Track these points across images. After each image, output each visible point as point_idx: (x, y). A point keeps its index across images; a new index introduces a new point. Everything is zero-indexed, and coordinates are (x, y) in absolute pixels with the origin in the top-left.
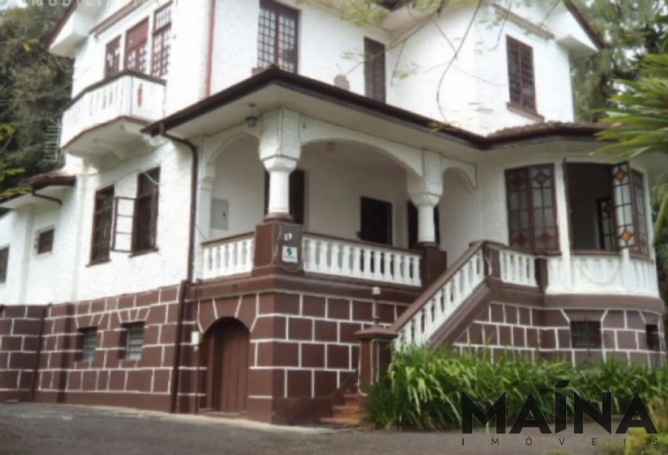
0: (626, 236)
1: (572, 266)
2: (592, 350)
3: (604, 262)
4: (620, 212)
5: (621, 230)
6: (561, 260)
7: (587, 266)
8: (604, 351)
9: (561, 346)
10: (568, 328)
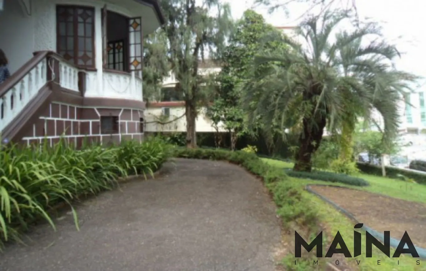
0: (135, 63)
1: (103, 79)
2: (113, 135)
3: (122, 78)
4: (132, 48)
5: (132, 60)
6: (96, 74)
7: (112, 80)
8: (120, 135)
9: (93, 133)
10: (99, 120)
